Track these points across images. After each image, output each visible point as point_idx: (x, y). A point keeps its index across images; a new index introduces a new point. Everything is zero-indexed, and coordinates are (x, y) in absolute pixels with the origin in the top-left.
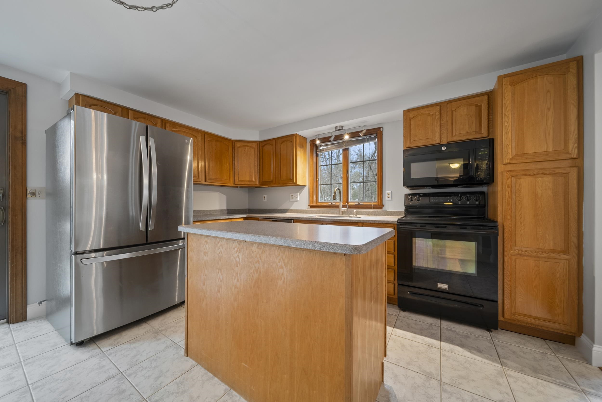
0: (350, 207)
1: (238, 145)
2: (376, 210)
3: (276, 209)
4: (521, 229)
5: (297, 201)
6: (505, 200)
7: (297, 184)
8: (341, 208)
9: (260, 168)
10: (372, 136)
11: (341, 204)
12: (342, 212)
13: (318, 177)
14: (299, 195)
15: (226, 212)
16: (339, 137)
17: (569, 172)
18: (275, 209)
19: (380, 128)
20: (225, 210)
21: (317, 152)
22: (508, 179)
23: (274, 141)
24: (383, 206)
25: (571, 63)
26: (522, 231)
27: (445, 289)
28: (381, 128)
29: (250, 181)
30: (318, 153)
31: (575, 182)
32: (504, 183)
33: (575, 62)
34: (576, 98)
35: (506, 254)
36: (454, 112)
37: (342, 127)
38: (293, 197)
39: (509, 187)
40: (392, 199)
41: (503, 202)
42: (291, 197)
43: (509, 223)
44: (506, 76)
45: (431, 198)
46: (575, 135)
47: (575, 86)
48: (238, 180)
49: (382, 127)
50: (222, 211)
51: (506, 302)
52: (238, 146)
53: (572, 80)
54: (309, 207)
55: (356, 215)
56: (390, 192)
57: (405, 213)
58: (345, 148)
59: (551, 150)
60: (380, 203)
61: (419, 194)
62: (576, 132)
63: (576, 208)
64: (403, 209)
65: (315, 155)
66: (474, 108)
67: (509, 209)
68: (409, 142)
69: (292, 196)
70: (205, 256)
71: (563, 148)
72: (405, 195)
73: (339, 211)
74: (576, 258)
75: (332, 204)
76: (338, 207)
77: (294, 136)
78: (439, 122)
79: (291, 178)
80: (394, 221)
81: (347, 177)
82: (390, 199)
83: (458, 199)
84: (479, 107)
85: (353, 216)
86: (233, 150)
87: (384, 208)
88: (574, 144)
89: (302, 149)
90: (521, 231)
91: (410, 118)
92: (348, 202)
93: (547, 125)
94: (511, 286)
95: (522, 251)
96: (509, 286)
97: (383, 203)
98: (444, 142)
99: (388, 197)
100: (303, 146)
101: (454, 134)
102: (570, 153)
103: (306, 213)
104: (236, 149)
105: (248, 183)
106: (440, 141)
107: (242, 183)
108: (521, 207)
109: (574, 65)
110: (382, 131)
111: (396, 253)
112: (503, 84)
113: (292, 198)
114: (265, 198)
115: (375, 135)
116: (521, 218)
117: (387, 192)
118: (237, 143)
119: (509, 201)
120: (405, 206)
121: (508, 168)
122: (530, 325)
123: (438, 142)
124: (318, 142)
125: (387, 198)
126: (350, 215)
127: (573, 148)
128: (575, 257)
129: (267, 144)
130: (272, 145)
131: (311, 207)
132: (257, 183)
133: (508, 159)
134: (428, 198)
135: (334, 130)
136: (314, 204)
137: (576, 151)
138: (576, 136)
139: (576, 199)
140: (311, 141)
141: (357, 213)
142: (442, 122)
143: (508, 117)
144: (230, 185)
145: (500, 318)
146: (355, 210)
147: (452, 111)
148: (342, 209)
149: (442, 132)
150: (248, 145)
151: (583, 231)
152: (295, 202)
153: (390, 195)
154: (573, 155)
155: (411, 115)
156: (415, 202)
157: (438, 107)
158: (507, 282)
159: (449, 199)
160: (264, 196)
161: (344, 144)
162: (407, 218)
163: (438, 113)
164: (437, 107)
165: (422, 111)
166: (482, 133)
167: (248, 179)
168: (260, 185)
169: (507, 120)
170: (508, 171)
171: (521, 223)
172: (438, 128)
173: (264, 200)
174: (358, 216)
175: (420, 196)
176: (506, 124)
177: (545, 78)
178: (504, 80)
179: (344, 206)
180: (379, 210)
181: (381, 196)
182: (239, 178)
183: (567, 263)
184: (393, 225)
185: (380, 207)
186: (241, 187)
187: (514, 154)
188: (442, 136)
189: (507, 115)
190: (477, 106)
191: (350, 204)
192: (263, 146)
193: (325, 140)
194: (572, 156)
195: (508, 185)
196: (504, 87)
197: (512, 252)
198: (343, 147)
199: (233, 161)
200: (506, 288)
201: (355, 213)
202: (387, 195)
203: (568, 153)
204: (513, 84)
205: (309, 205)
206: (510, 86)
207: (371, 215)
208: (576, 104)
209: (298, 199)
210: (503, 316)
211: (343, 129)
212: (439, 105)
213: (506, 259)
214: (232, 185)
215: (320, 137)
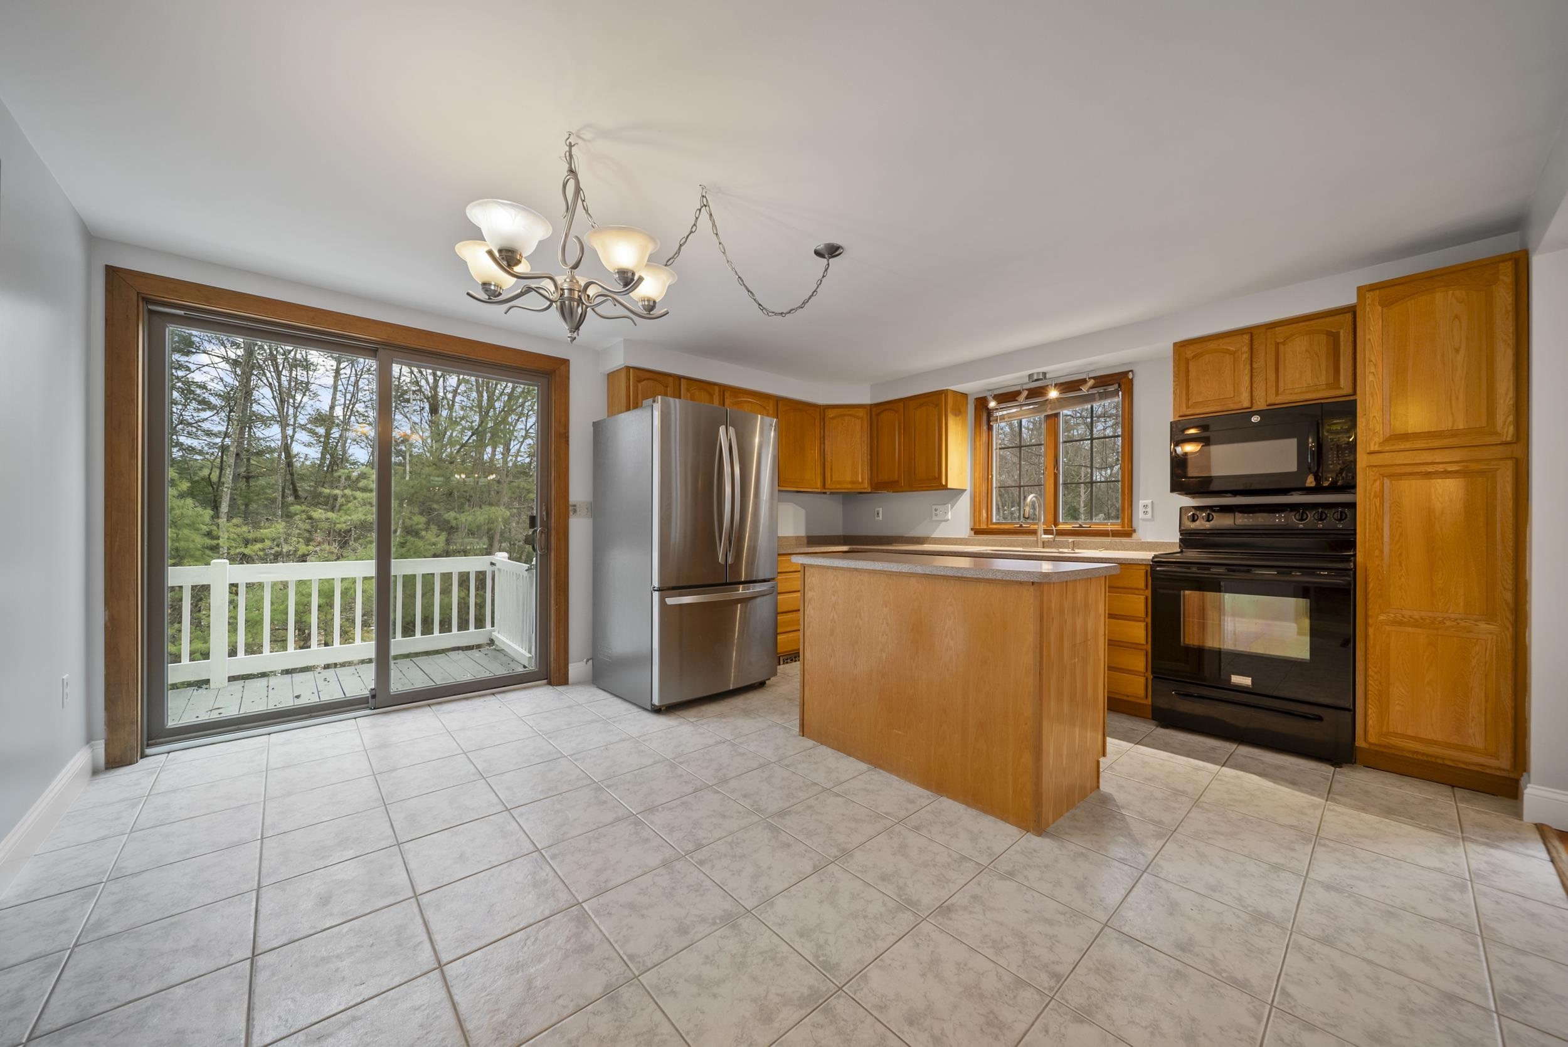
0: (1061, 533)
1: (831, 414)
2: (1117, 539)
3: (902, 537)
4: (1402, 575)
5: (948, 520)
6: (1370, 520)
7: (949, 486)
8: (1041, 535)
9: (871, 456)
10: (1111, 389)
11: (1041, 527)
12: (1043, 542)
13: (992, 471)
14: (951, 508)
15: (805, 541)
16: (1037, 392)
17: (1498, 469)
18: (899, 537)
19: (1127, 373)
20: (802, 537)
21: (989, 421)
22: (1375, 481)
23: (901, 404)
24: (1134, 531)
25: (1502, 264)
26: (1403, 579)
27: (1246, 687)
28: (1130, 373)
29: (852, 483)
30: (991, 423)
31: (1509, 488)
32: (1368, 488)
33: (1510, 263)
34: (1511, 330)
35: (1370, 621)
36: (1281, 347)
37: (1044, 374)
38: (937, 512)
39: (1376, 496)
40: (1152, 516)
41: (1365, 524)
42: (934, 512)
43: (1377, 563)
44: (1373, 288)
45: (1238, 515)
46: (1508, 399)
47: (1510, 308)
48: (831, 479)
49: (1132, 371)
50: (798, 538)
51: (1370, 711)
52: (831, 416)
53: (1503, 297)
54: (973, 532)
55: (1073, 550)
56: (1148, 502)
57: (1180, 546)
58: (1050, 412)
59: (1461, 427)
60: (1126, 525)
61: (1211, 508)
62: (1511, 394)
63: (1511, 536)
64: (1175, 538)
65: (985, 428)
66: (1323, 338)
67: (1378, 538)
68: (1184, 406)
69: (936, 510)
70: (834, 596)
71: (1484, 423)
72: (1181, 508)
73: (1037, 540)
74: (1511, 629)
75: (1021, 526)
76: (1034, 532)
77: (942, 394)
78: (1248, 367)
79: (937, 475)
80: (1145, 560)
81: (1055, 473)
82: (1149, 516)
83: (1297, 517)
84: (1334, 338)
85: (1066, 550)
86: (822, 424)
87: (1134, 535)
88: (1508, 416)
89: (958, 418)
90: (1400, 578)
91: (1186, 358)
92: (1056, 524)
93: (1453, 380)
94: (1380, 683)
95: (1403, 617)
96: (1377, 683)
97: (1134, 525)
98: (1260, 405)
99: (1145, 513)
100: (959, 412)
101: (1281, 390)
102: (1499, 431)
103: (966, 544)
104: (827, 423)
105: (850, 486)
106: (1252, 403)
107: (838, 486)
108: (1401, 534)
109: (1506, 269)
110: (1132, 379)
111: (1149, 620)
112: (1367, 303)
113: (936, 515)
114: (878, 514)
115: (1116, 386)
116: (1400, 554)
117: (1142, 502)
118: (829, 410)
119: (1377, 523)
120: (1180, 531)
121: (1376, 460)
122: (1420, 757)
123: (1246, 404)
124: (992, 404)
125: (1141, 515)
126: (1061, 550)
127: (1504, 424)
128: (1508, 629)
129: (886, 410)
130: (897, 412)
131: (977, 532)
132: (866, 486)
133: (1375, 445)
134: (1231, 515)
135: (1027, 380)
136: (983, 526)
137: (1511, 429)
138: (1511, 402)
139: (1511, 519)
140: (977, 399)
141: (1075, 545)
142: (1255, 366)
143: (1375, 365)
144: (816, 490)
145: (1360, 742)
146: (1071, 540)
147: (1277, 344)
148: (1044, 536)
149: (1255, 385)
150: (850, 413)
151: (1526, 580)
152: (943, 523)
153: (1149, 510)
154: (1504, 437)
155: (1189, 353)
156: (1201, 524)
157: (1247, 337)
158: (1373, 674)
159: (1277, 518)
160: (877, 509)
161: (1049, 406)
162: (1184, 554)
163: (1246, 349)
164: (1245, 336)
165: (1213, 345)
166: (1341, 388)
167: (848, 478)
168: (872, 488)
169: (1373, 370)
170: (1375, 466)
171: (1401, 565)
172: (1247, 378)
173: (877, 518)
174: (1077, 551)
175: (1214, 511)
176: (1371, 378)
177: (1450, 292)
178: (1368, 295)
179: (1046, 532)
180: (1125, 540)
181: (1130, 511)
182: (831, 476)
183: (1492, 639)
184: (1144, 567)
185: (1128, 533)
186: (832, 493)
187: (1388, 435)
188: (1255, 394)
189: (1374, 361)
190: (1329, 334)
191: (1061, 527)
192: (878, 415)
193: (1007, 397)
194: (1504, 439)
195: (1375, 492)
196: (1368, 309)
197: (1381, 618)
198: (1046, 411)
199: (822, 446)
200: (1371, 685)
201: (1071, 546)
202: (1141, 510)
203: (1496, 433)
204: (1386, 303)
205: (972, 529)
206: (1380, 308)
207: (1106, 549)
208: (1512, 342)
209: (949, 516)
210: (1365, 740)
211: (1045, 378)
212: (1250, 332)
213: (1371, 631)
214: (819, 490)
215: (997, 392)
